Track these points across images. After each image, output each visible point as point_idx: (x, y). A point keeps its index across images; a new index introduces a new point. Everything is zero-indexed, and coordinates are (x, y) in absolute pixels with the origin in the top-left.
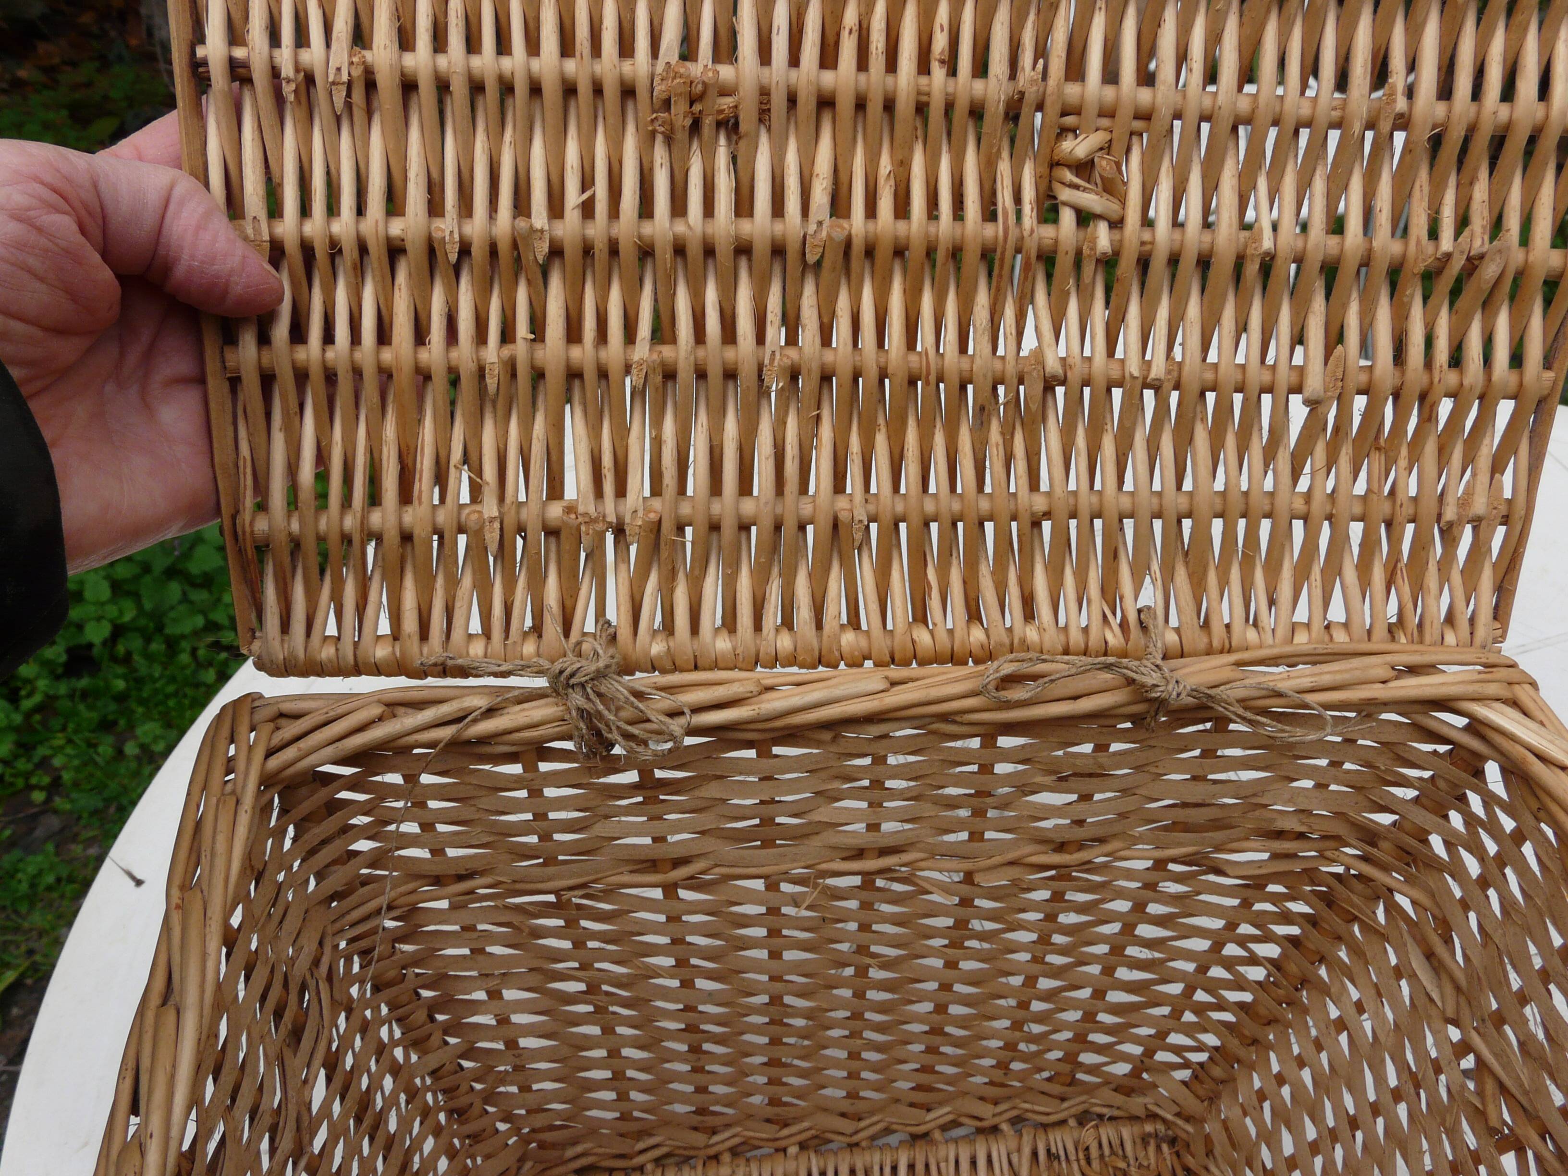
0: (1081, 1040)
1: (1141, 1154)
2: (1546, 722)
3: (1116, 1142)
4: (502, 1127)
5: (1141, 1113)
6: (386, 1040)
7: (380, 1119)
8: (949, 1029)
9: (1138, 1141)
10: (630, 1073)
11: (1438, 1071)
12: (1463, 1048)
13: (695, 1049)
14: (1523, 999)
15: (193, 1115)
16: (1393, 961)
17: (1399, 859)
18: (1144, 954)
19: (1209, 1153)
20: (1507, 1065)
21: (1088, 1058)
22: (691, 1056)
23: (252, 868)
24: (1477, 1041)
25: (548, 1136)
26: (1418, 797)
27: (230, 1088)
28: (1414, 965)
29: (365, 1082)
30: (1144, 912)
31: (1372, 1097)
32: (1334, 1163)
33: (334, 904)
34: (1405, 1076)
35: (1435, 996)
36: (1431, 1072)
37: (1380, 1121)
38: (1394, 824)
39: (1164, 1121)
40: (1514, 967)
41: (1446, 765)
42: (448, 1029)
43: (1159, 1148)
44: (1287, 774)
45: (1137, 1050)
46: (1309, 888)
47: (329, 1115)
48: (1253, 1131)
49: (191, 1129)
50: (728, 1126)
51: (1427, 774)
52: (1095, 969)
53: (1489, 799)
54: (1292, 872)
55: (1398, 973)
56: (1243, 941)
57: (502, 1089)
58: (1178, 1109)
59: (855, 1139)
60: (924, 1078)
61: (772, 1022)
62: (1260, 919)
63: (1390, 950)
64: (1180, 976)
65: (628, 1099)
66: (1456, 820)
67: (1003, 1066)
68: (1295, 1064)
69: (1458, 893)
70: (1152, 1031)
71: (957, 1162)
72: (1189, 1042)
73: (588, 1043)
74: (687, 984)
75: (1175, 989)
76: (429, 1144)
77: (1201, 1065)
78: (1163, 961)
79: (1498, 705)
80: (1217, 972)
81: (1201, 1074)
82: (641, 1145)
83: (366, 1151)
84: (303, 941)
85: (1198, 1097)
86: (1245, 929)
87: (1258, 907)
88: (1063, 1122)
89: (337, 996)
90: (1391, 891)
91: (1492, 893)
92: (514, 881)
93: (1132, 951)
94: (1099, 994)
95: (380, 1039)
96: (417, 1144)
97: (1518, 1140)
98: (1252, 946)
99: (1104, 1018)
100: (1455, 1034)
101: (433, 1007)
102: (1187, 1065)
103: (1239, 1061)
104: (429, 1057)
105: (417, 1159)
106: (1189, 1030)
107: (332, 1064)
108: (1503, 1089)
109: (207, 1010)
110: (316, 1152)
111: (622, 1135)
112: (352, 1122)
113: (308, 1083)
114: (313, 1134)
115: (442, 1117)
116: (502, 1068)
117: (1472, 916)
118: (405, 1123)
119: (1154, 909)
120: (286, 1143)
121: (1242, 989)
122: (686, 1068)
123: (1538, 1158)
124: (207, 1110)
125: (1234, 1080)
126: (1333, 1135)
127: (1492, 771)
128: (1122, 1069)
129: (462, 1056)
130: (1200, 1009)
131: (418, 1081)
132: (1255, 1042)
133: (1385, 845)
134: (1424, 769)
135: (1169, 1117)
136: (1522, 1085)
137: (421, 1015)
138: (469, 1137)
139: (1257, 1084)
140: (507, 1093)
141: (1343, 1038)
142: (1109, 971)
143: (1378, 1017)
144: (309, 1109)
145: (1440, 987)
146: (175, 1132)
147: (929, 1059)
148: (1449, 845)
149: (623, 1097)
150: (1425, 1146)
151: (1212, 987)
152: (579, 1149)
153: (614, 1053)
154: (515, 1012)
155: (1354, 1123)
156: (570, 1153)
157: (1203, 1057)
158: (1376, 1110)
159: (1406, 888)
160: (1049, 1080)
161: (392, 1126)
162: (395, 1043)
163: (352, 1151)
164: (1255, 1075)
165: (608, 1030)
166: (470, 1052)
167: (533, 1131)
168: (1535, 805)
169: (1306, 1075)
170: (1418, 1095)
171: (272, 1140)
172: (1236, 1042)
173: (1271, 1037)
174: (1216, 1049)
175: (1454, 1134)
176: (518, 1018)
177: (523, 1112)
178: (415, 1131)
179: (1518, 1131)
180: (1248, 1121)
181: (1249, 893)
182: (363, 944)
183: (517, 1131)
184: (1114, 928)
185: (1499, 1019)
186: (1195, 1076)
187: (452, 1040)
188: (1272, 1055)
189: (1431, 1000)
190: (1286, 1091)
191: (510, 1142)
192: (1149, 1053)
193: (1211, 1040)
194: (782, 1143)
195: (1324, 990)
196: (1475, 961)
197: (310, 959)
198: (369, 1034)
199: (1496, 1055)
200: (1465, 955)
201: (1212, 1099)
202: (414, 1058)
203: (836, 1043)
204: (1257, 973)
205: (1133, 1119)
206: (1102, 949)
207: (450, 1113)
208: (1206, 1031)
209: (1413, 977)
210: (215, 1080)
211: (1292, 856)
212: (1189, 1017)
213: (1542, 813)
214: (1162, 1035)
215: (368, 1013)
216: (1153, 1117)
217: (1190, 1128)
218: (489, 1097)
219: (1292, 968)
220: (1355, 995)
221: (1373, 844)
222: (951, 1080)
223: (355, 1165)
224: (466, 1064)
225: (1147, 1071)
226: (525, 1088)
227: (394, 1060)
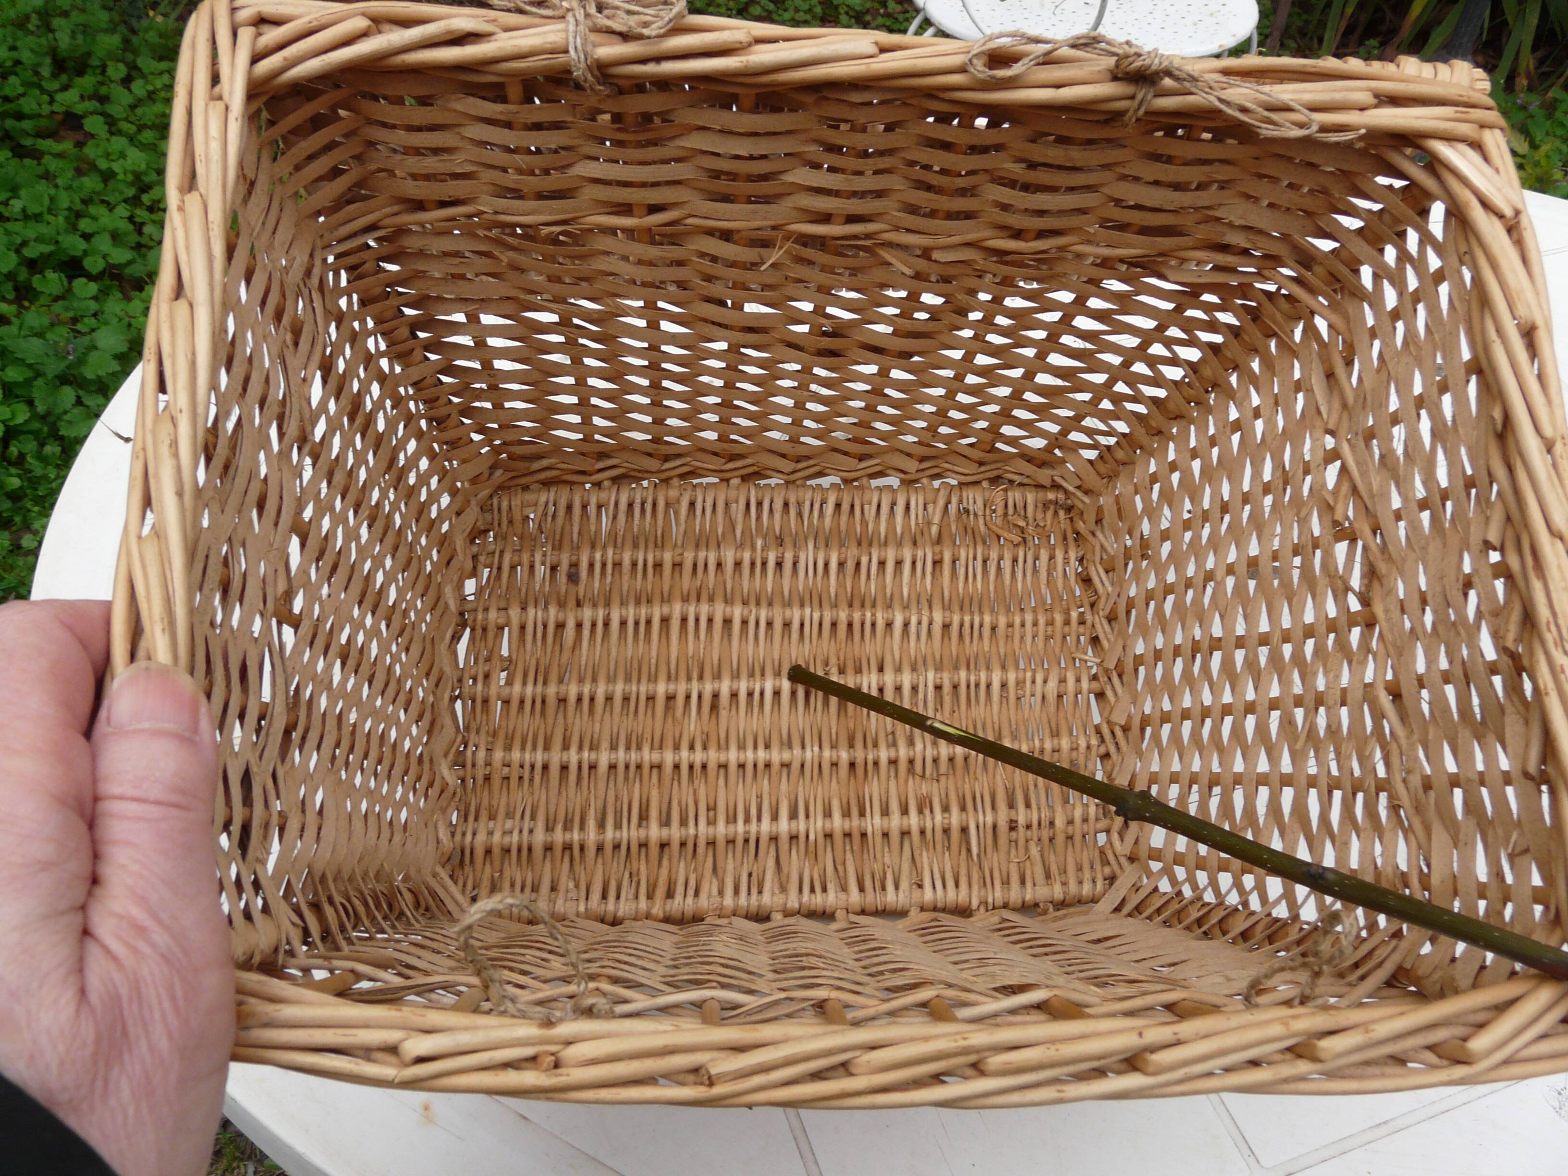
0: (1006, 416)
1: (1039, 516)
2: (1501, 169)
3: (1020, 505)
4: (476, 437)
5: (1047, 482)
6: (373, 350)
7: (370, 419)
8: (888, 391)
9: (1040, 505)
10: (594, 401)
11: (1306, 472)
12: (1333, 456)
13: (656, 386)
14: (1395, 420)
15: (213, 399)
16: (1297, 375)
17: (1327, 284)
18: (1078, 343)
19: (1099, 521)
20: (1364, 474)
21: (1008, 430)
22: (652, 391)
23: (244, 177)
24: (1346, 449)
25: (518, 450)
26: (1362, 229)
27: (241, 378)
28: (1313, 381)
29: (356, 386)
30: (1084, 304)
31: (1246, 487)
32: (1200, 537)
33: (321, 219)
34: (1279, 473)
35: (1323, 409)
36: (1300, 471)
37: (1248, 508)
38: (1333, 251)
39: (1066, 491)
40: (1397, 391)
41: (1396, 200)
42: (429, 346)
43: (1056, 513)
44: (1247, 191)
45: (1054, 428)
46: (1239, 302)
47: (326, 411)
48: (1139, 506)
49: (213, 410)
50: (679, 456)
51: (1377, 207)
52: (1030, 352)
53: (1426, 238)
54: (1227, 285)
55: (1298, 386)
56: (1169, 343)
57: (477, 404)
58: (1079, 483)
59: (792, 477)
60: (860, 432)
61: (728, 367)
62: (1189, 326)
63: (1297, 365)
64: (1105, 367)
65: (591, 424)
66: (1390, 254)
67: (932, 429)
68: (1188, 455)
69: (1370, 322)
70: (1071, 414)
71: (879, 506)
72: (1102, 427)
73: (559, 370)
74: (653, 325)
75: (1099, 378)
76: (412, 446)
77: (1108, 448)
78: (1091, 353)
79: (1462, 147)
80: (1140, 368)
81: (1107, 455)
82: (601, 465)
83: (359, 446)
84: (295, 251)
85: (1098, 473)
86: (1174, 332)
87: (1190, 313)
88: (977, 483)
89: (329, 306)
90: (1312, 313)
91: (1400, 325)
92: (496, 213)
93: (1067, 340)
94: (1029, 376)
95: (368, 350)
96: (402, 445)
97: (1354, 533)
98: (1175, 348)
99: (1030, 396)
100: (1330, 442)
101: (415, 325)
102: (1095, 446)
103: (1141, 448)
104: (411, 370)
105: (402, 456)
106: (1104, 416)
107: (327, 368)
108: (1355, 490)
109: (218, 307)
110: (317, 440)
111: (583, 454)
112: (345, 419)
113: (306, 381)
114: (314, 424)
115: (423, 423)
116: (477, 386)
117: (1377, 344)
118: (391, 425)
119: (1094, 303)
120: (292, 429)
121: (1158, 386)
122: (646, 401)
123: (1365, 548)
124: (224, 394)
125: (1134, 463)
126: (1206, 516)
127: (1438, 211)
128: (1038, 443)
129: (442, 372)
130: (1117, 399)
131: (402, 390)
132: (1159, 433)
133: (1318, 269)
134: (1376, 201)
135: (1071, 488)
136: (1371, 490)
137: (404, 332)
138: (446, 443)
139: (1153, 468)
140: (482, 408)
141: (1236, 438)
142: (1041, 356)
143: (1270, 424)
144: (309, 404)
145: (1329, 402)
146: (200, 410)
147: (867, 415)
148: (1376, 277)
149: (586, 421)
150: (1278, 530)
151: (1133, 380)
152: (545, 463)
153: (581, 382)
154: (491, 336)
155: (1225, 508)
156: (536, 465)
157: (1112, 441)
158: (1246, 499)
159: (1326, 312)
160: (971, 445)
161: (381, 426)
162: (382, 354)
163: (348, 443)
164: (1153, 461)
165: (577, 361)
166: (450, 370)
167: (504, 443)
168: (1463, 248)
169: (1196, 465)
170: (1285, 490)
171: (280, 428)
172: (1143, 431)
173: (1174, 430)
174: (1124, 435)
175: (1304, 522)
176: (494, 342)
177: (495, 426)
178: (400, 433)
179: (1356, 526)
180: (1138, 498)
181: (1185, 299)
182: (352, 260)
183: (489, 442)
184: (1054, 316)
185: (1370, 435)
186: (1101, 457)
187: (433, 357)
188: (1171, 445)
189: (1319, 412)
190: (1176, 477)
191: (483, 451)
192: (1064, 433)
193: (1121, 427)
194: (727, 475)
195: (1230, 394)
196: (1367, 384)
197: (303, 270)
198: (357, 344)
199: (1358, 463)
200: (1360, 379)
201: (1111, 477)
202: (398, 369)
203: (785, 392)
204: (1174, 373)
205: (1039, 487)
206: (1039, 334)
207: (430, 421)
208: (1118, 419)
209: (1309, 392)
210: (228, 371)
211: (1233, 270)
212: (1106, 405)
213: (1466, 257)
214: (1079, 418)
215: (356, 325)
216: (1056, 487)
217: (1086, 499)
218: (467, 411)
219: (1207, 372)
220: (1256, 401)
221: (1308, 268)
222: (883, 436)
223: (351, 455)
224: (445, 379)
225: (1059, 448)
226: (498, 406)
227: (380, 369)
